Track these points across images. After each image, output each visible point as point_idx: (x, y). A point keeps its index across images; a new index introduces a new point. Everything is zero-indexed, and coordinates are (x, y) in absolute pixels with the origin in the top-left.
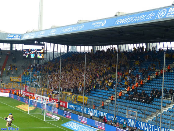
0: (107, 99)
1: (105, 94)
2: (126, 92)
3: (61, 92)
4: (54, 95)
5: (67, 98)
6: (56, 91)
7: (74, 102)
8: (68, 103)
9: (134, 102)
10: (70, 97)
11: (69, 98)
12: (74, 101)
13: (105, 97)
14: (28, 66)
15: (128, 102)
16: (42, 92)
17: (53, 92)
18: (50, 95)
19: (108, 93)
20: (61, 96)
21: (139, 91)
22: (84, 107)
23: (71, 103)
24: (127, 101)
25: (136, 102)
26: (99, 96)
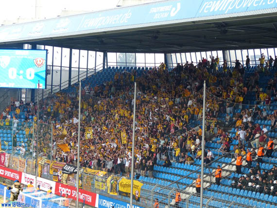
0: (188, 185)
1: (185, 173)
2: (234, 168)
3: (82, 170)
4: (65, 176)
5: (96, 183)
6: (71, 166)
7: (111, 194)
8: (98, 195)
9: (250, 192)
10: (102, 182)
11: (101, 184)
12: (111, 191)
13: (184, 180)
14: (9, 104)
15: (237, 193)
16: (39, 169)
17: (63, 170)
18: (58, 176)
19: (192, 171)
20: (81, 178)
21: (263, 166)
22: (133, 204)
23: (104, 196)
24: (235, 189)
25: (254, 193)
26: (172, 178)
